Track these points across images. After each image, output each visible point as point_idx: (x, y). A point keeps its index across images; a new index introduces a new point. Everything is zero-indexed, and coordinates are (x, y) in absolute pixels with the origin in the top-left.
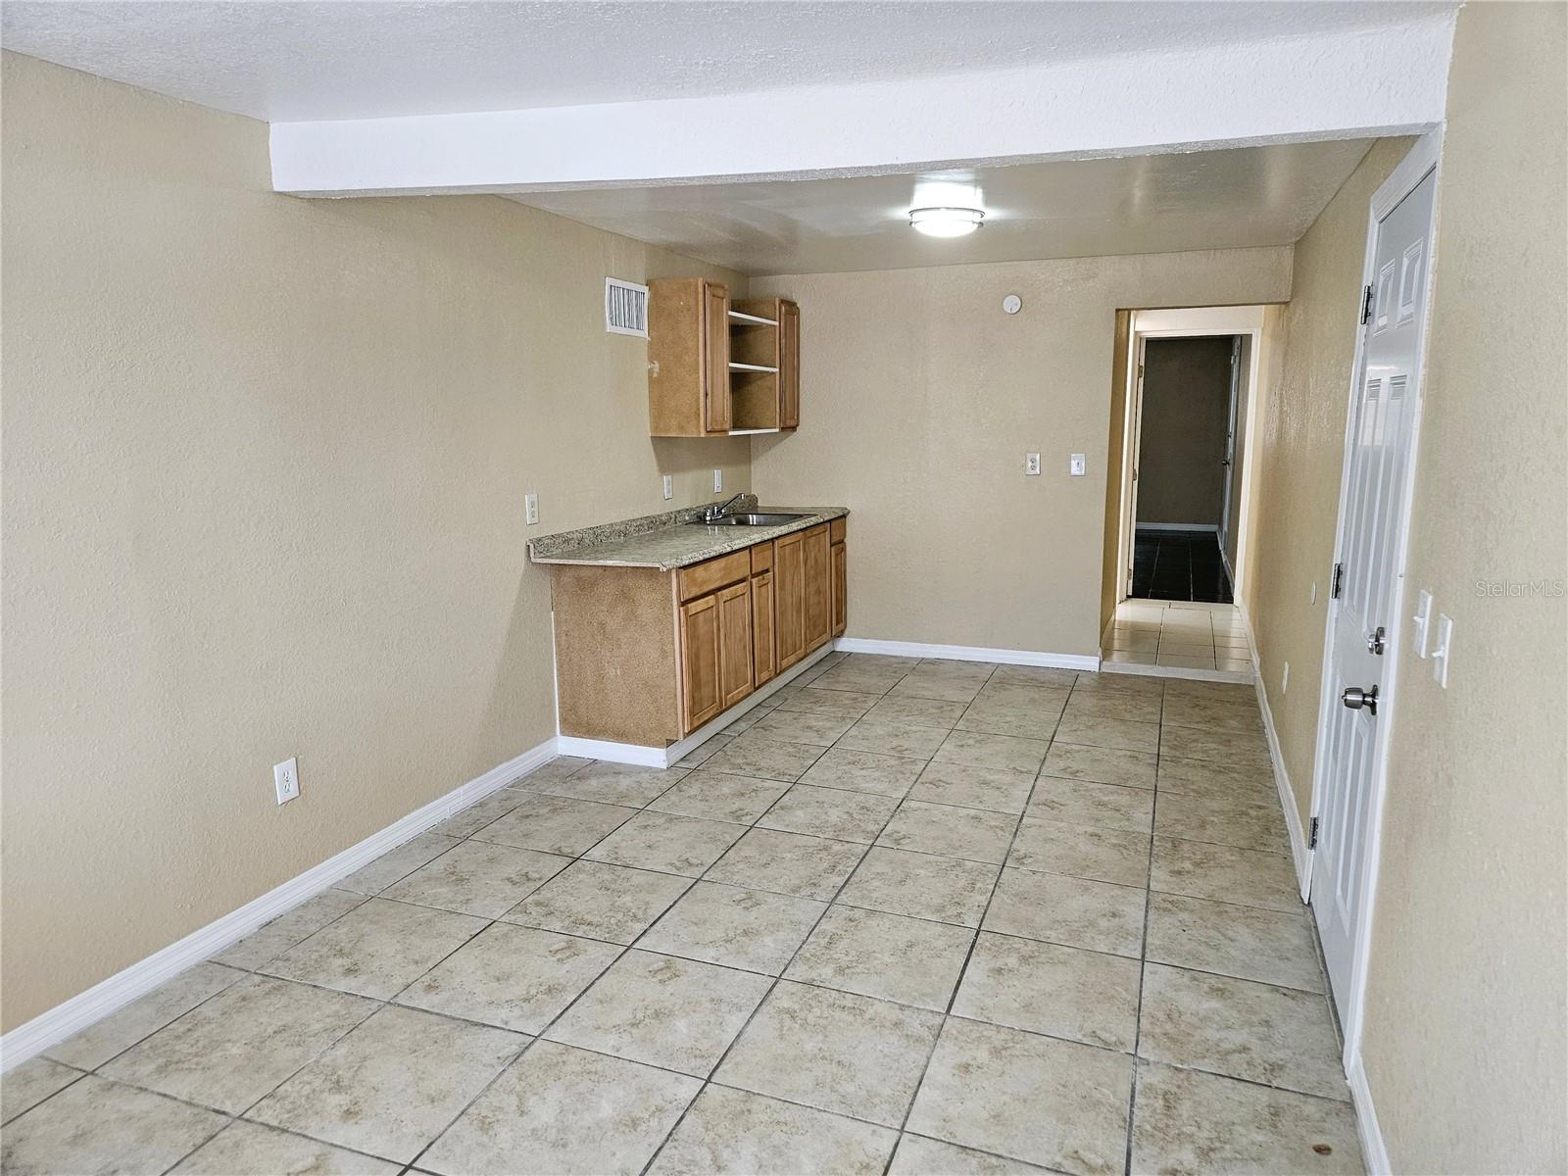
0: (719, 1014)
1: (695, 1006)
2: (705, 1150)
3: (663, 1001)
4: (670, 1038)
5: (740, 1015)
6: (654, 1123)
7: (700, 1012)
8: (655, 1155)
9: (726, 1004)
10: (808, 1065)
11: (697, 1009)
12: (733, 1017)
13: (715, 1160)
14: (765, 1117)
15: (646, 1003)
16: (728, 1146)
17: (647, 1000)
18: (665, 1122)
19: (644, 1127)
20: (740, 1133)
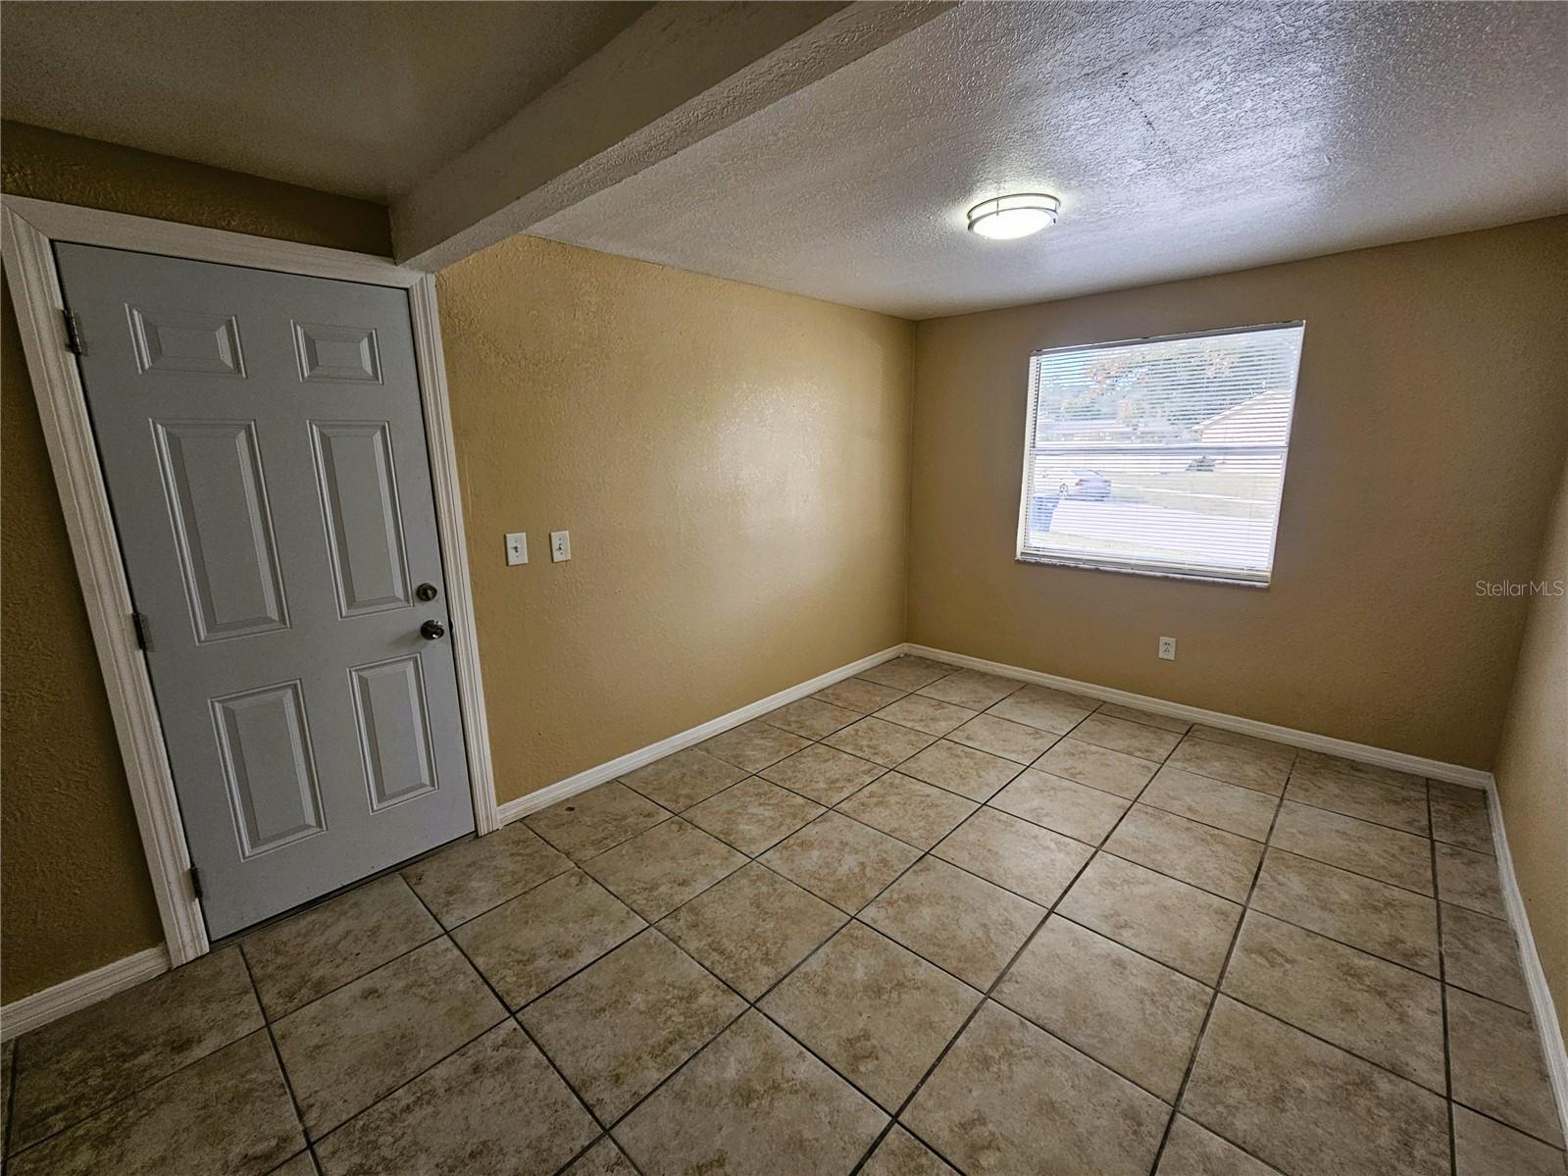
0: (825, 975)
1: (843, 991)
2: (868, 874)
3: (871, 1007)
4: (873, 962)
5: (808, 969)
6: (895, 896)
7: (840, 983)
8: (897, 879)
9: (816, 985)
10: (780, 911)
11: (842, 988)
12: (814, 968)
13: (864, 869)
14: (826, 884)
15: (888, 1010)
16: (854, 874)
17: (885, 1014)
18: (888, 895)
19: (902, 896)
20: (845, 879)
